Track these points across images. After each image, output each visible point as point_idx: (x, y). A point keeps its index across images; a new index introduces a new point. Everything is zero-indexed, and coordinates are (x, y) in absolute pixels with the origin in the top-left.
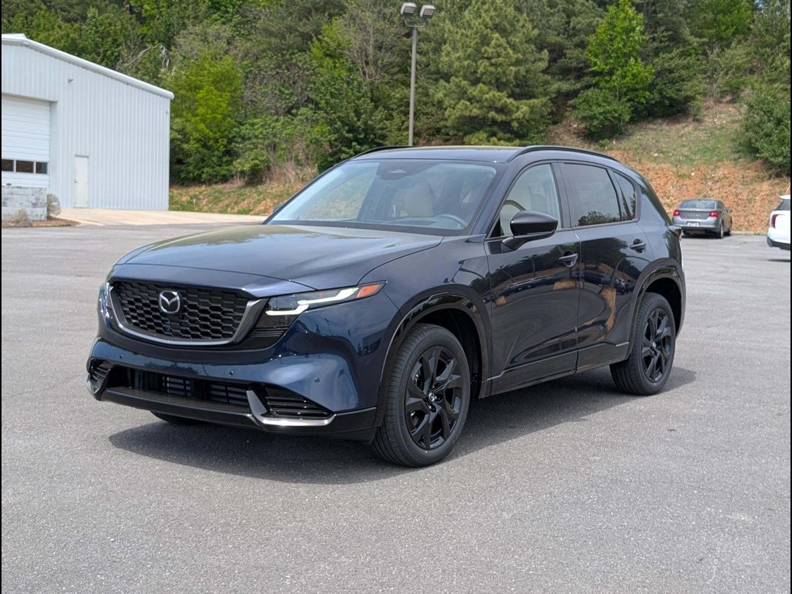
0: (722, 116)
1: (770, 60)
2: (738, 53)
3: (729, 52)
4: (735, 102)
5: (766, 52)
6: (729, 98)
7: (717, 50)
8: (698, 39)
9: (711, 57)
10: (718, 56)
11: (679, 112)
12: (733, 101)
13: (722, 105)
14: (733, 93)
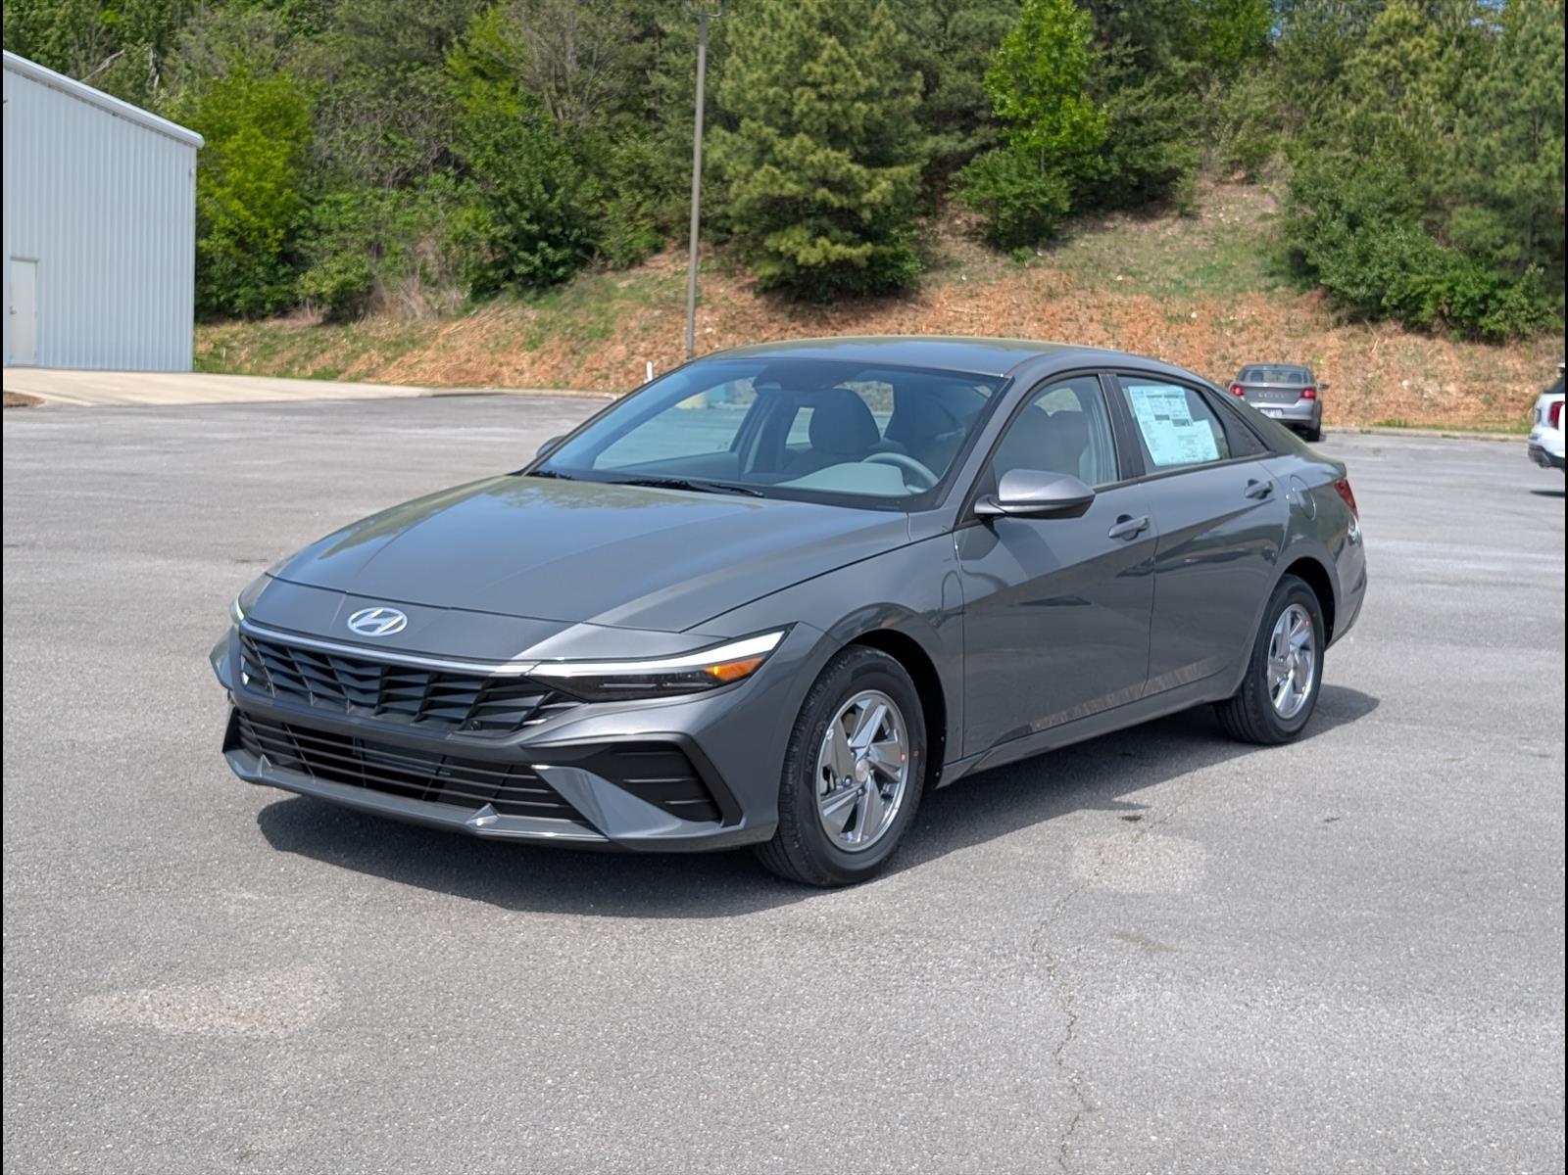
0: (1231, 207)
1: (1314, 107)
2: (1255, 91)
3: (1238, 91)
4: (1253, 183)
5: (1306, 90)
6: (1240, 175)
7: (1216, 86)
8: (1183, 63)
9: (1208, 97)
10: (1220, 95)
11: (1152, 198)
12: (1250, 180)
13: (1228, 187)
14: (1250, 166)
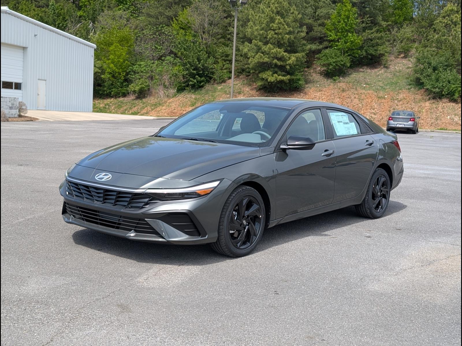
0: (399, 65)
1: (425, 35)
2: (408, 31)
3: (402, 31)
4: (406, 58)
5: (423, 30)
6: (402, 55)
7: (396, 29)
8: (385, 23)
9: (393, 33)
10: (397, 32)
11: (376, 62)
12: (405, 57)
13: (399, 59)
14: (405, 53)
